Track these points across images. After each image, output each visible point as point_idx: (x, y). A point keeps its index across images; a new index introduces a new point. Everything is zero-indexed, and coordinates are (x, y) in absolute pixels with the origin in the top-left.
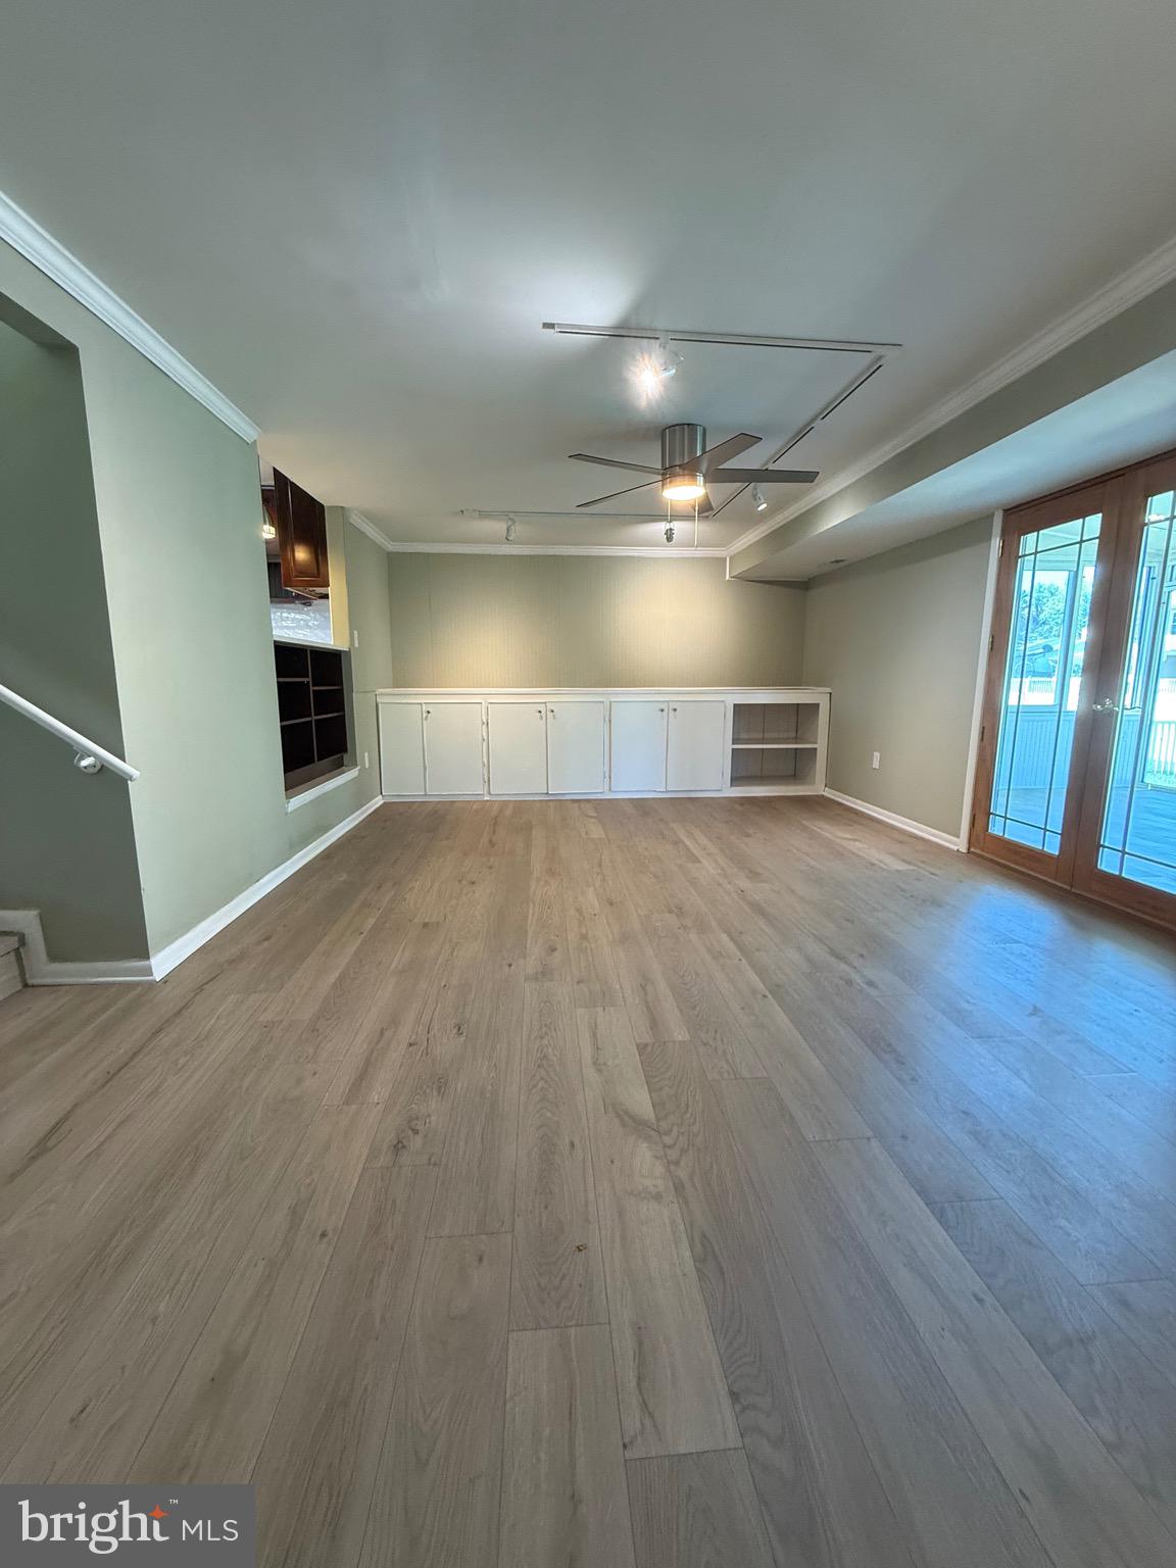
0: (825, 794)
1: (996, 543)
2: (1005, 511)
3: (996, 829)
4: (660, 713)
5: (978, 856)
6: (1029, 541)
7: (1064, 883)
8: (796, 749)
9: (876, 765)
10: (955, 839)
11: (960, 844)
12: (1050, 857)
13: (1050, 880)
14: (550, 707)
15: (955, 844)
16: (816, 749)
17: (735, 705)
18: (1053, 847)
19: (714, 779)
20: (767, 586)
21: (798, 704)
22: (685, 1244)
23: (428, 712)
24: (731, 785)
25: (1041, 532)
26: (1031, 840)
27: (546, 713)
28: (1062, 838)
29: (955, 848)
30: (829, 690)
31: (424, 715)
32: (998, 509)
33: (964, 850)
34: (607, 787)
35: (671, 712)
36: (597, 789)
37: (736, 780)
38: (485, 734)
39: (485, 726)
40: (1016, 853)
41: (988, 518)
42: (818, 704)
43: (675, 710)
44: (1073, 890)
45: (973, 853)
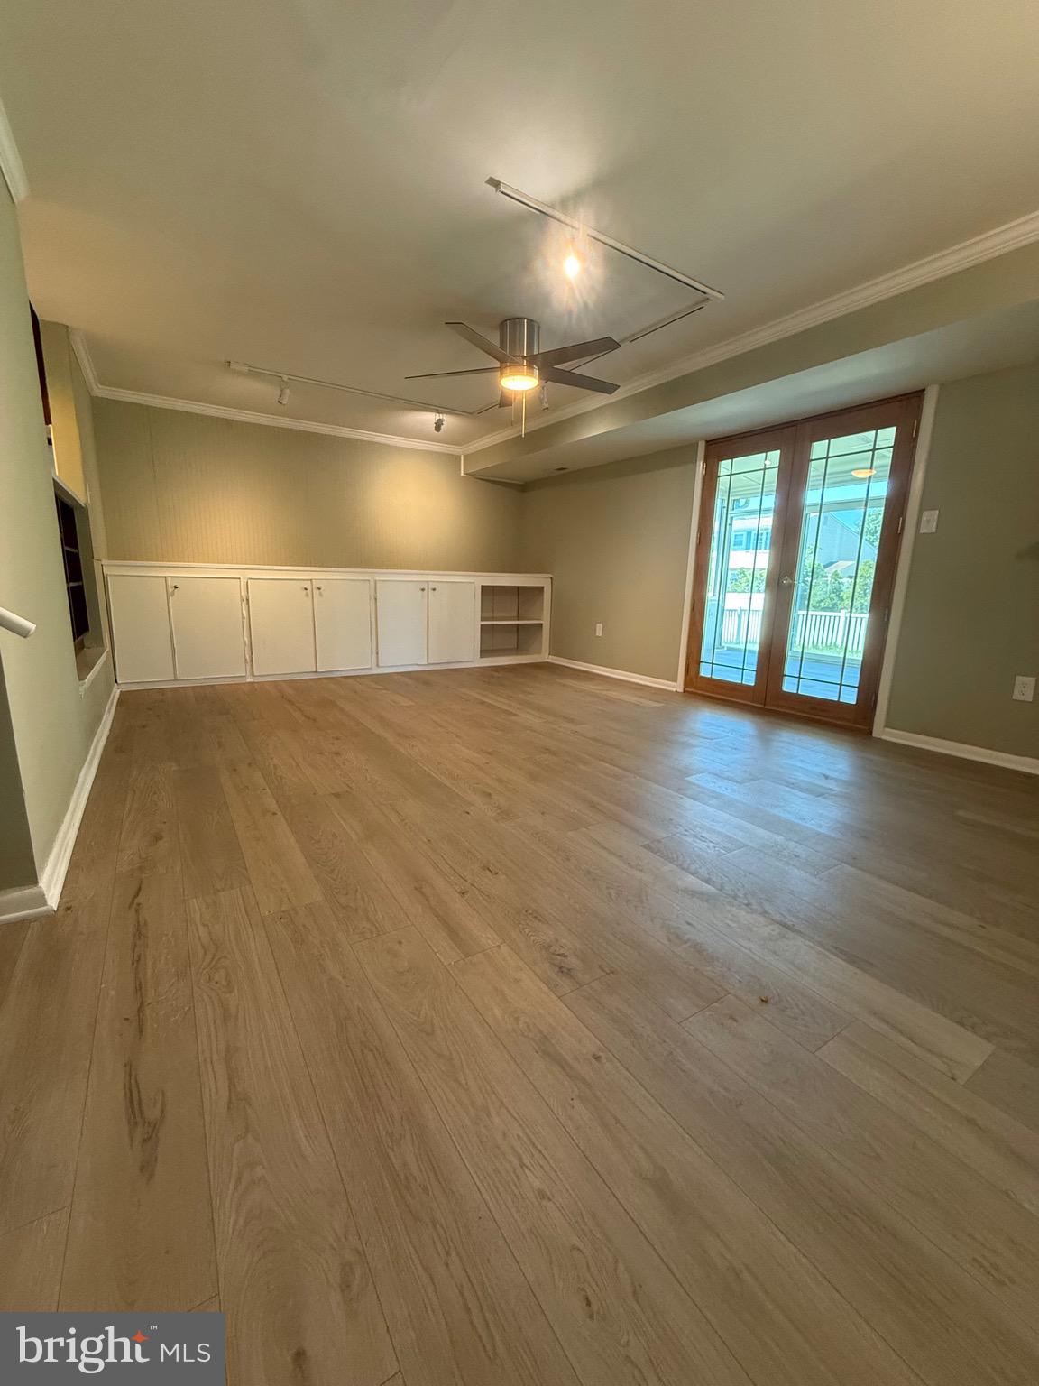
0: (549, 660)
1: (700, 466)
2: (707, 442)
3: (704, 671)
4: (421, 592)
5: (692, 693)
6: (724, 466)
7: (758, 703)
8: (518, 625)
9: (599, 633)
10: (673, 683)
11: (678, 686)
12: (749, 687)
13: (750, 703)
14: (316, 584)
15: (674, 687)
16: (542, 624)
17: (482, 586)
18: (750, 680)
19: (468, 653)
20: (491, 485)
21: (518, 587)
22: (832, 956)
23: (176, 587)
24: (481, 657)
25: (734, 460)
26: (733, 677)
27: (311, 590)
28: (757, 674)
29: (674, 690)
30: (551, 576)
31: (170, 590)
32: (702, 439)
33: (681, 690)
34: (374, 665)
35: (431, 592)
36: (365, 666)
37: (484, 652)
38: (245, 612)
39: (244, 603)
40: (723, 688)
41: (693, 446)
42: (543, 588)
43: (434, 590)
44: (766, 707)
45: (688, 692)
